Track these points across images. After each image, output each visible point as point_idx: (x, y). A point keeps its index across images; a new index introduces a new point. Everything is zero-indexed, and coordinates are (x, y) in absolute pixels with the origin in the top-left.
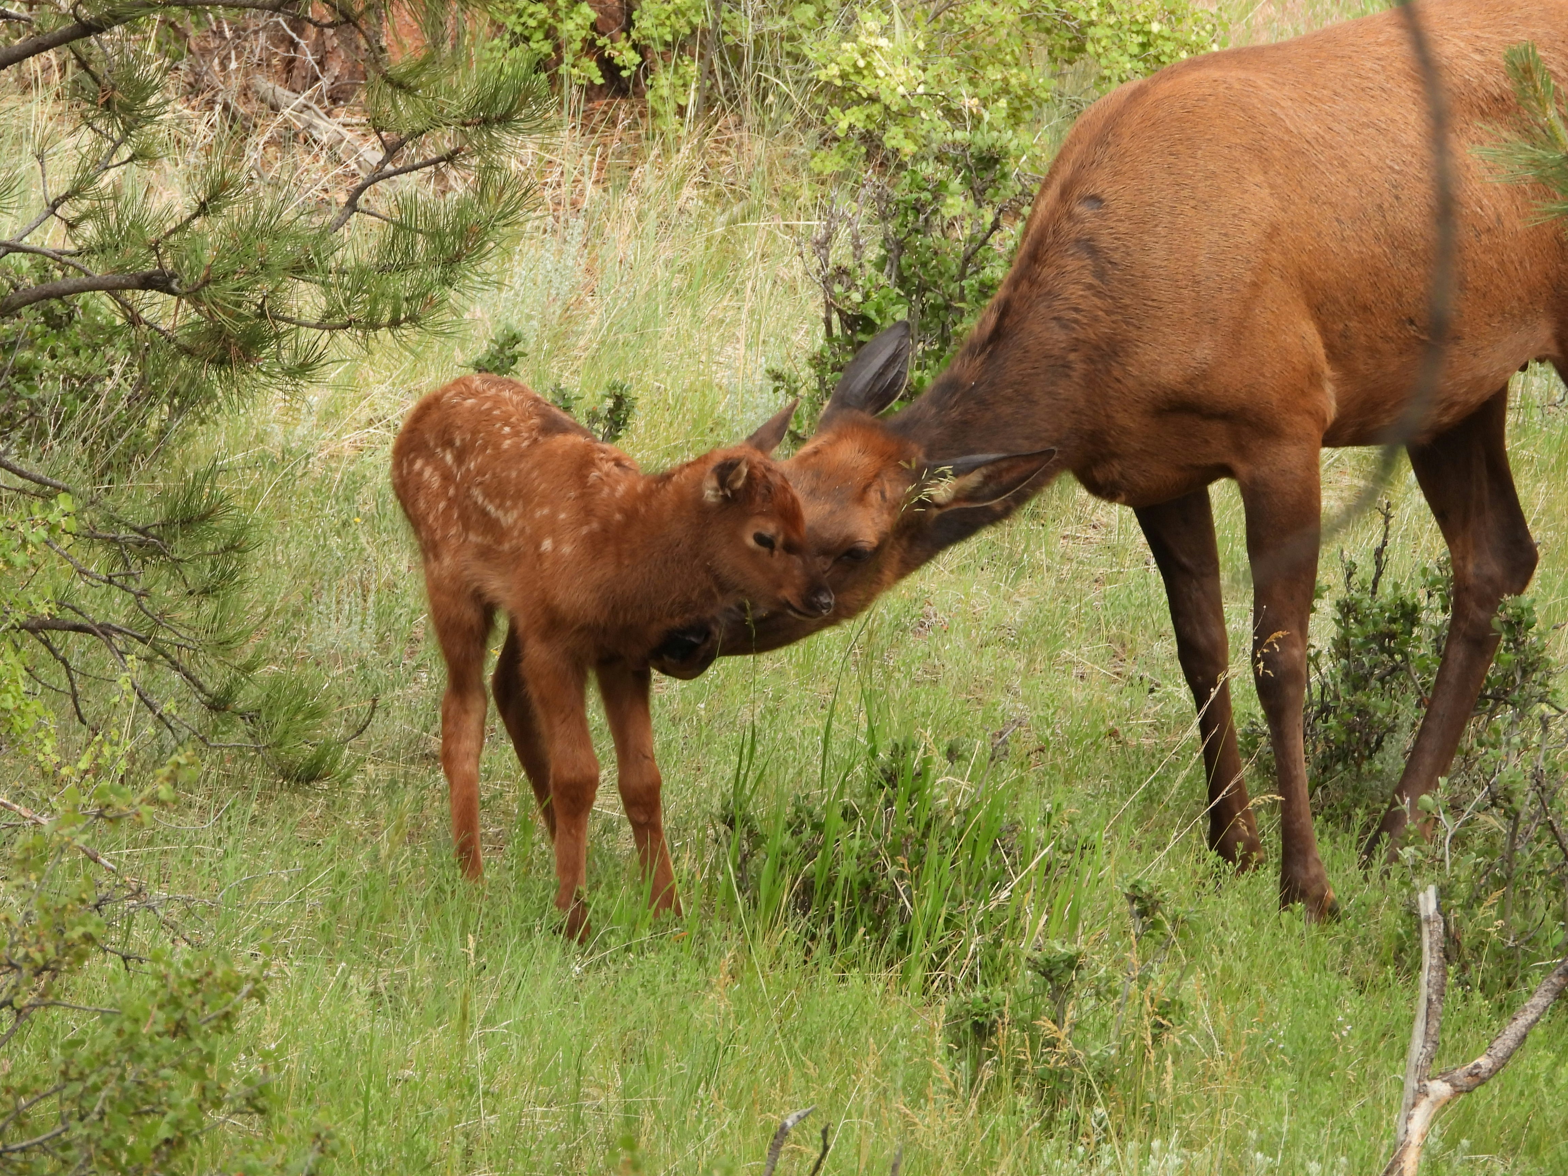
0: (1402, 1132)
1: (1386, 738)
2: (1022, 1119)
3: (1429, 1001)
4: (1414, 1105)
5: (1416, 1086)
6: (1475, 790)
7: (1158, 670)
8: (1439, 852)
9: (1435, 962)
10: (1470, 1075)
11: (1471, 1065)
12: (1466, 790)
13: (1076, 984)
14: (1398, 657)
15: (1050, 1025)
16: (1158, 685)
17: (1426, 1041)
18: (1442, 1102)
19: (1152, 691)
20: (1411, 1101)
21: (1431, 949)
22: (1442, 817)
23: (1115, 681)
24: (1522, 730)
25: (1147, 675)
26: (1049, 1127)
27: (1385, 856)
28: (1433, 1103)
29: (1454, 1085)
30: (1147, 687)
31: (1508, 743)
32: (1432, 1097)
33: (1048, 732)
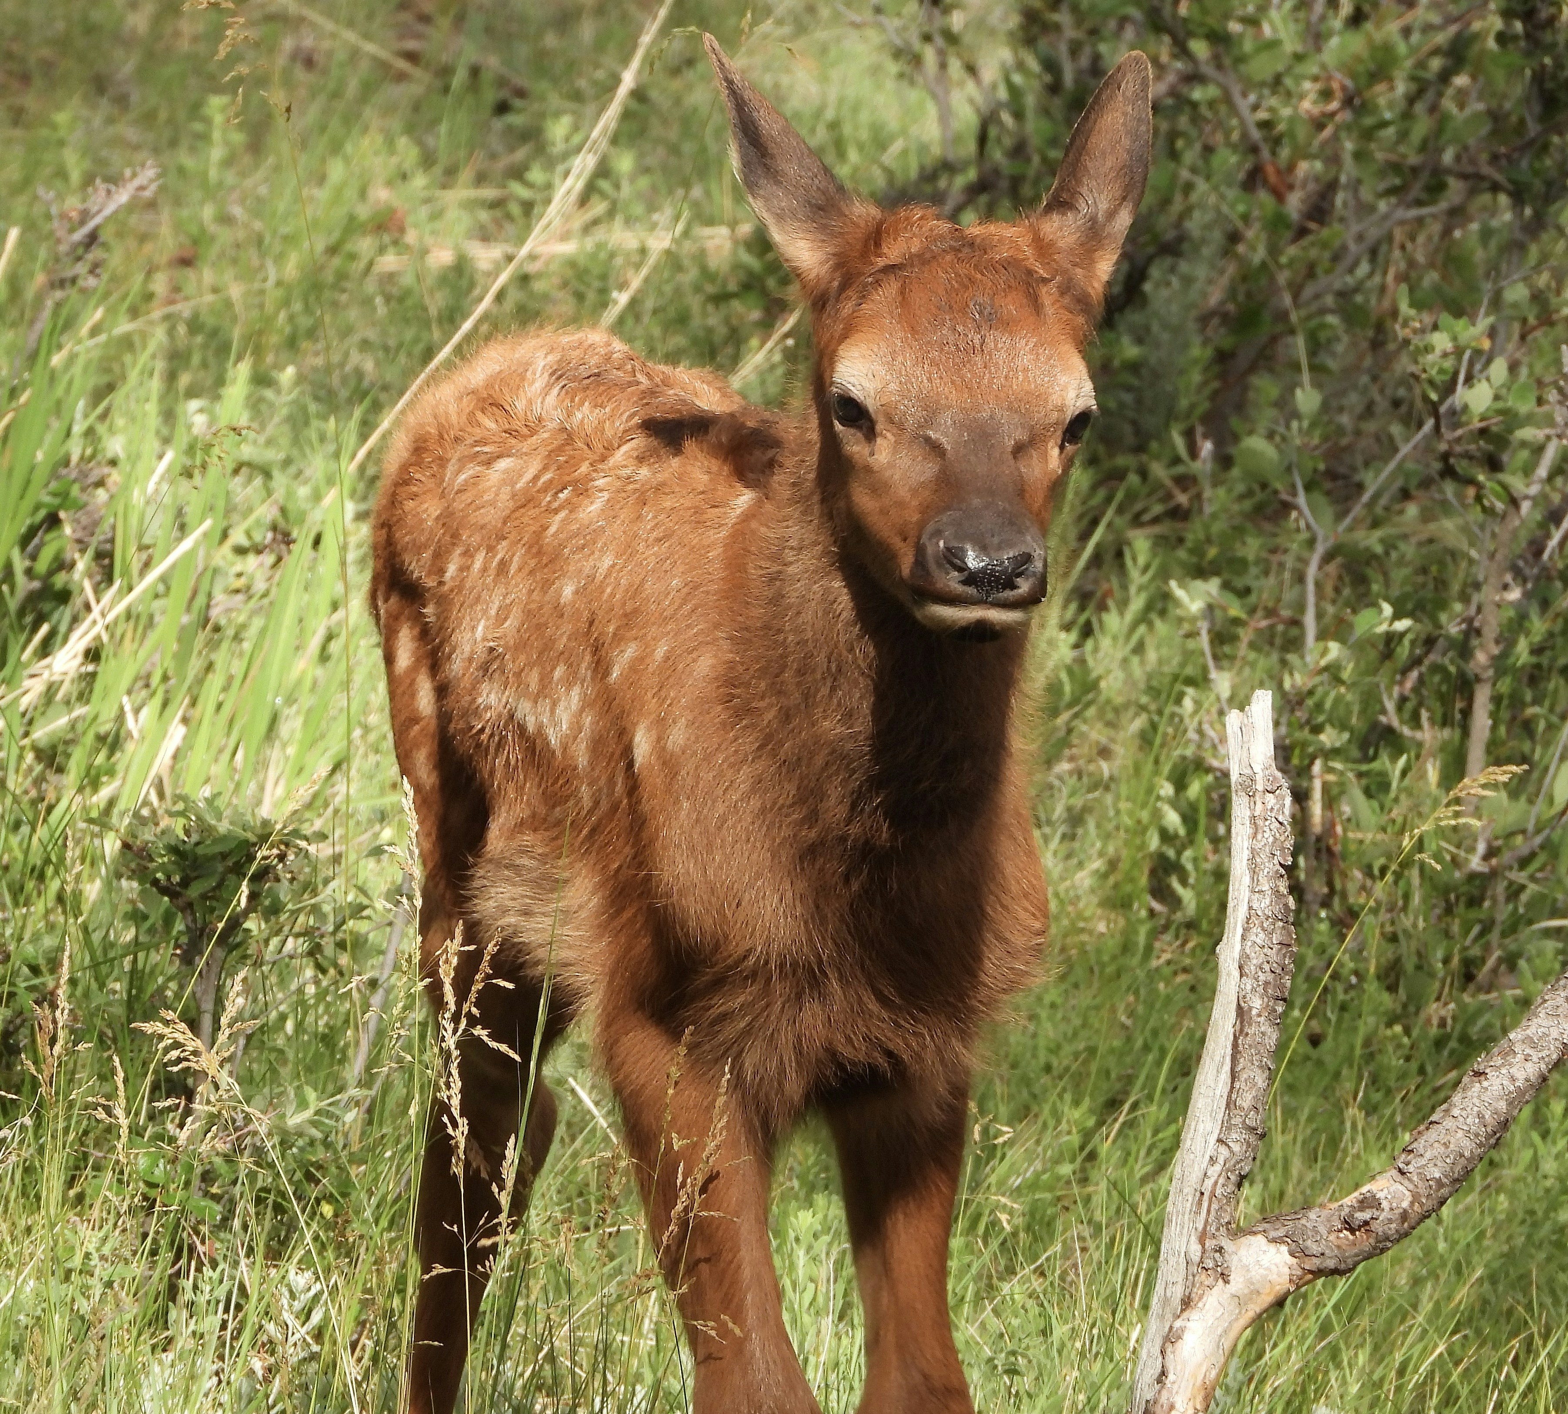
0: (1147, 1374)
1: (1155, 272)
2: (85, 1290)
3: (1241, 1013)
4: (1187, 1303)
5: (1195, 1250)
6: (1396, 429)
7: (523, 51)
8: (1289, 595)
9: (1264, 904)
10: (1349, 1226)
11: (1350, 1200)
12: (1370, 427)
13: (252, 924)
14: (1200, 48)
15: (181, 1032)
16: (521, 93)
17: (1227, 1126)
18: (1267, 1299)
19: (502, 108)
20: (1178, 1292)
21: (1254, 871)
22: (1301, 499)
23: (401, 77)
24: (1537, 268)
25: (493, 62)
26: (160, 1319)
27: (1137, 604)
28: (1239, 1300)
29: (1299, 1252)
30: (490, 96)
31: (1496, 302)
32: (1237, 1283)
33: (208, 212)
